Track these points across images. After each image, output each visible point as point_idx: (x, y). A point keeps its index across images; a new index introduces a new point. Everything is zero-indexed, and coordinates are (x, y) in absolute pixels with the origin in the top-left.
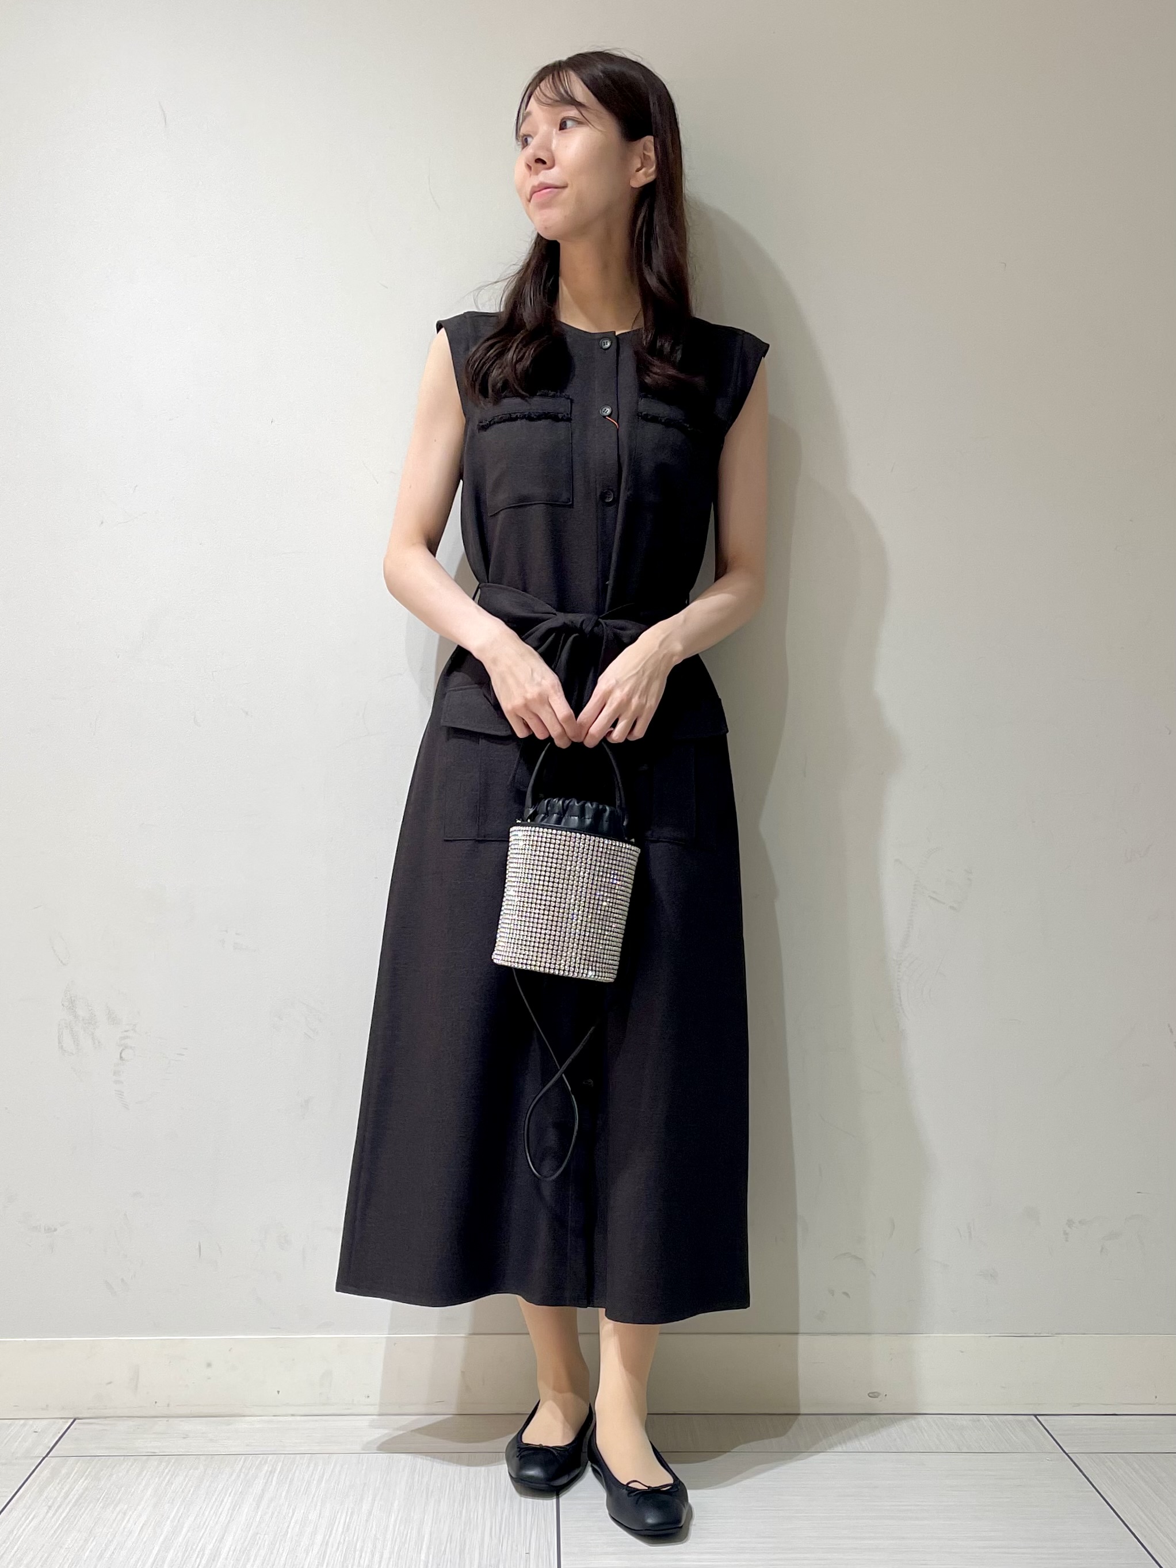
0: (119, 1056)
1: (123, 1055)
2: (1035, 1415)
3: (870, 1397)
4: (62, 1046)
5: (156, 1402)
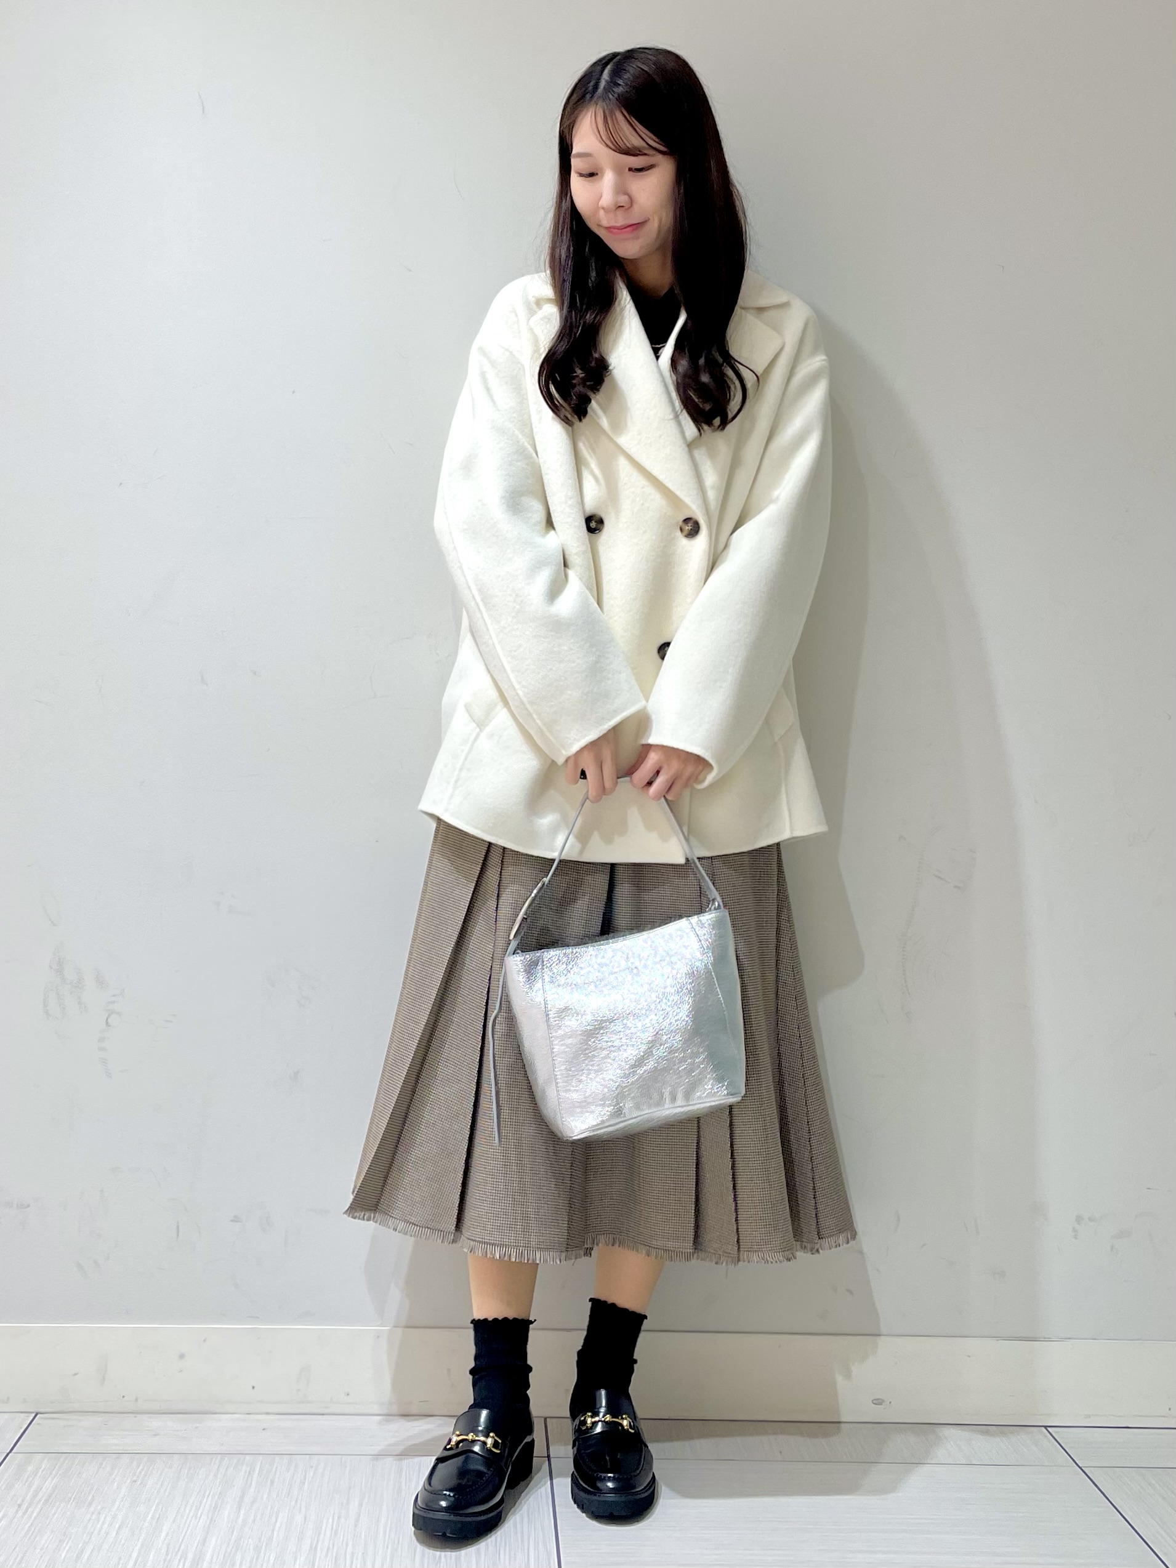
0: (105, 1022)
1: (109, 1021)
2: (1046, 1427)
3: (875, 1404)
4: (47, 1009)
5: (123, 1397)
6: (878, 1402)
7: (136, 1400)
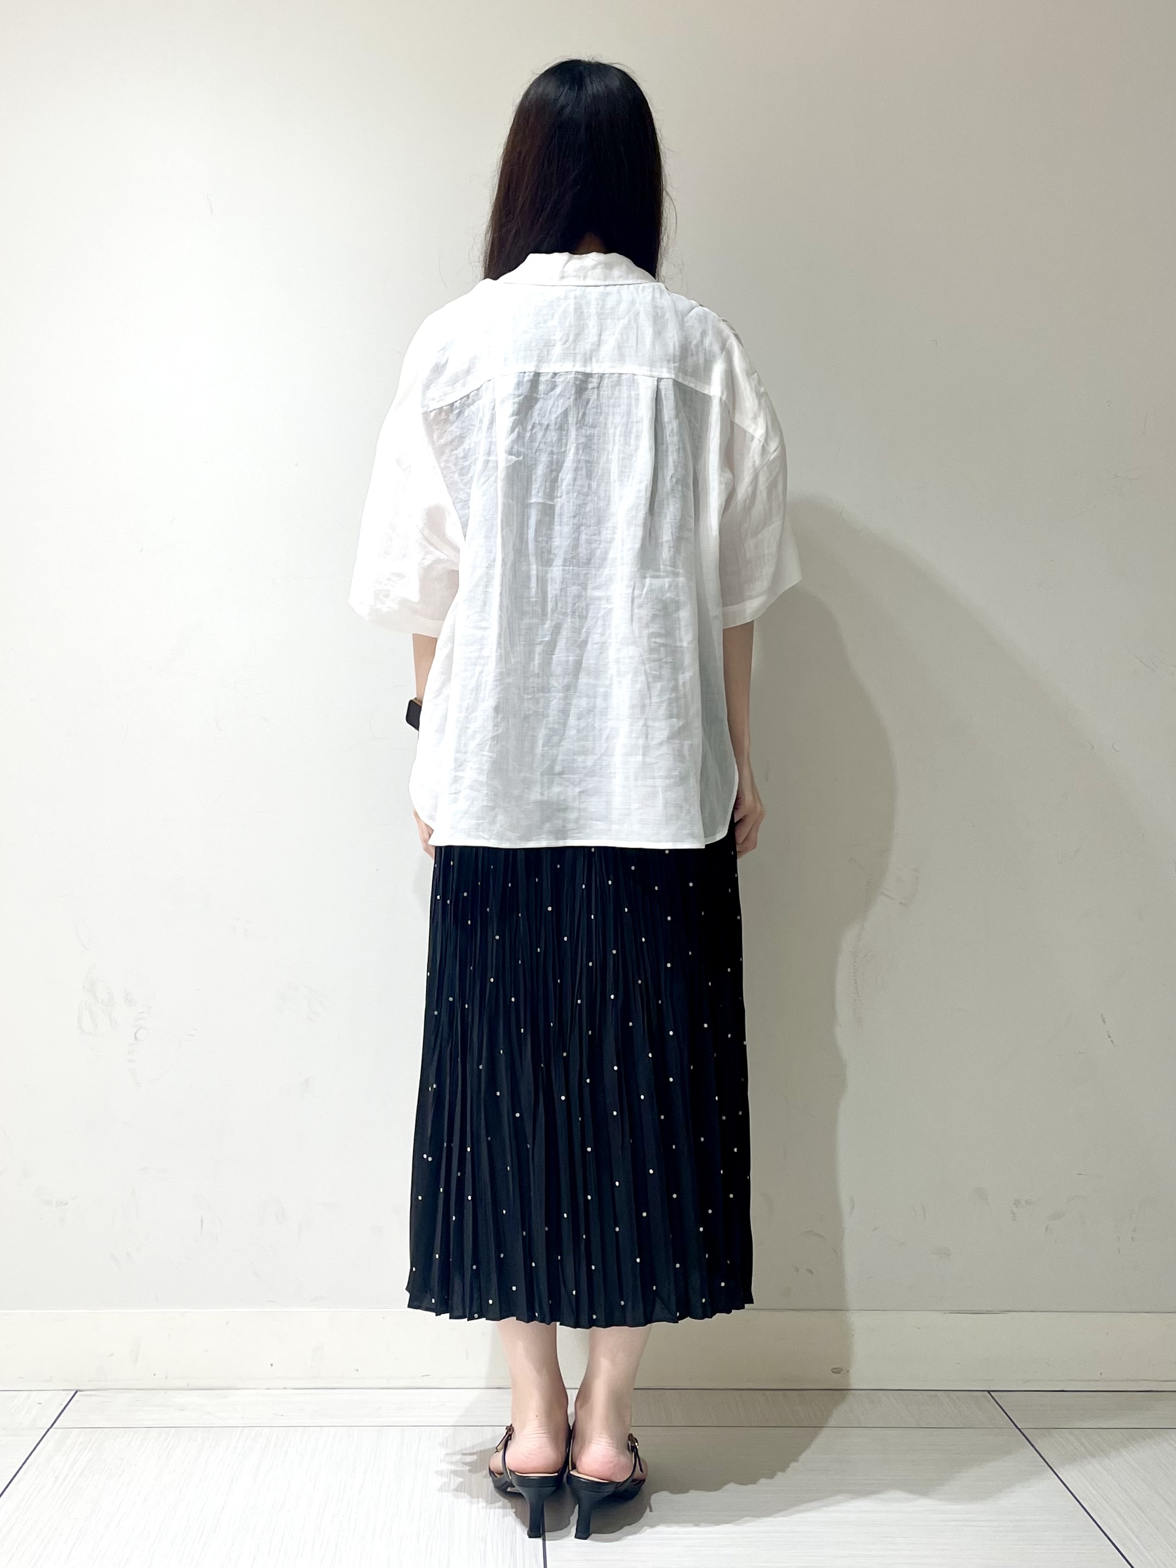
0: (134, 1037)
1: (137, 1036)
2: (989, 1392)
3: (833, 1372)
4: (81, 1027)
5: (155, 1375)
6: (837, 1371)
7: (166, 1378)
